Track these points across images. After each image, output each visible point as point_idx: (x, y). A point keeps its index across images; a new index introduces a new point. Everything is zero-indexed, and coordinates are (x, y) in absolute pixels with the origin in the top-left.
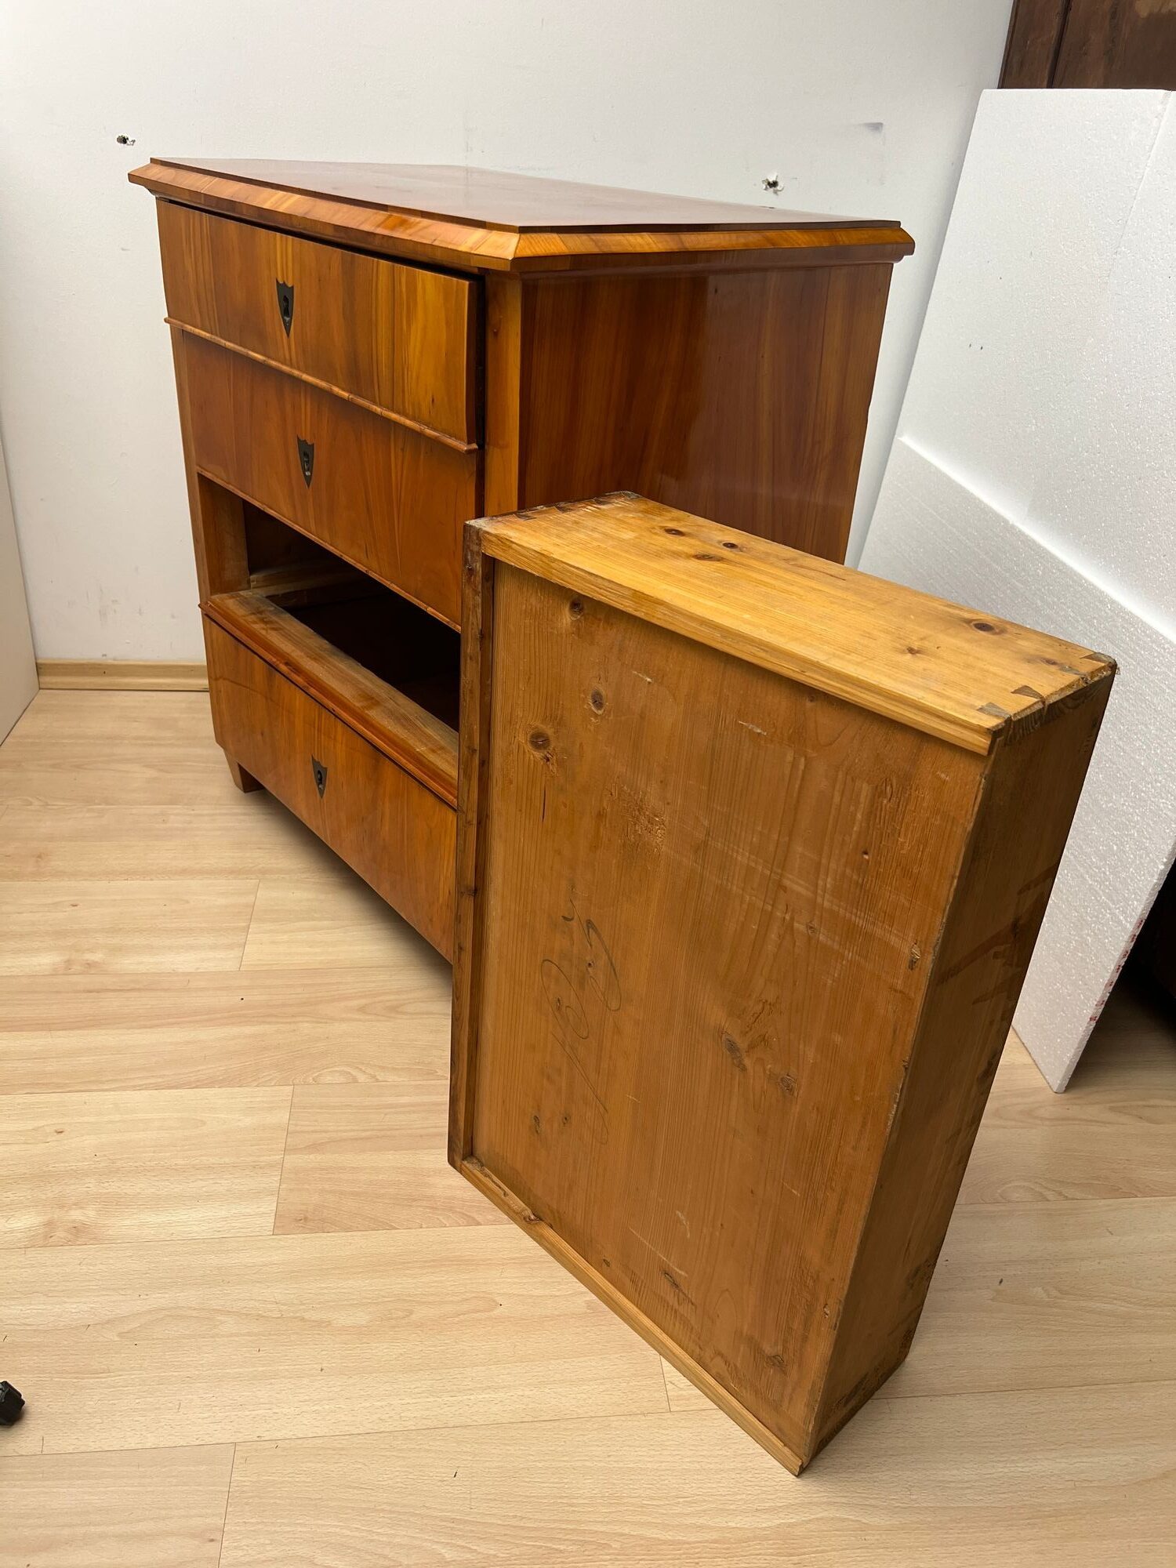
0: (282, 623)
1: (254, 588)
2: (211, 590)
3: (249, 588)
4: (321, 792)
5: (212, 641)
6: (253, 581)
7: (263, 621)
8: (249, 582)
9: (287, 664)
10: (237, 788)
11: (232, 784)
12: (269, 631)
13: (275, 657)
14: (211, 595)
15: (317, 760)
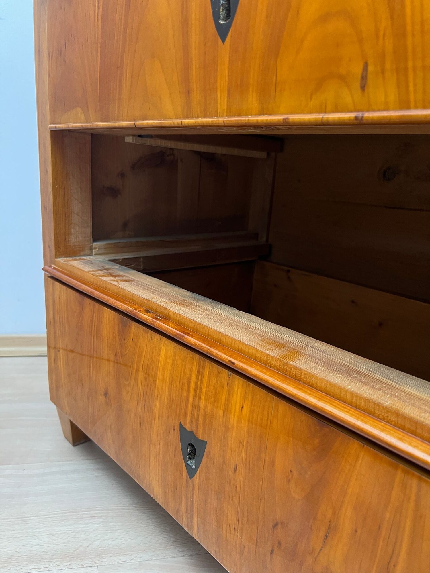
0: (130, 276)
1: (96, 254)
2: (56, 252)
3: (91, 254)
4: (191, 472)
5: (54, 302)
6: (95, 248)
7: (110, 275)
8: (91, 249)
9: (147, 311)
10: (66, 441)
11: (62, 437)
12: (120, 282)
13: (131, 306)
14: (56, 257)
15: (188, 429)
